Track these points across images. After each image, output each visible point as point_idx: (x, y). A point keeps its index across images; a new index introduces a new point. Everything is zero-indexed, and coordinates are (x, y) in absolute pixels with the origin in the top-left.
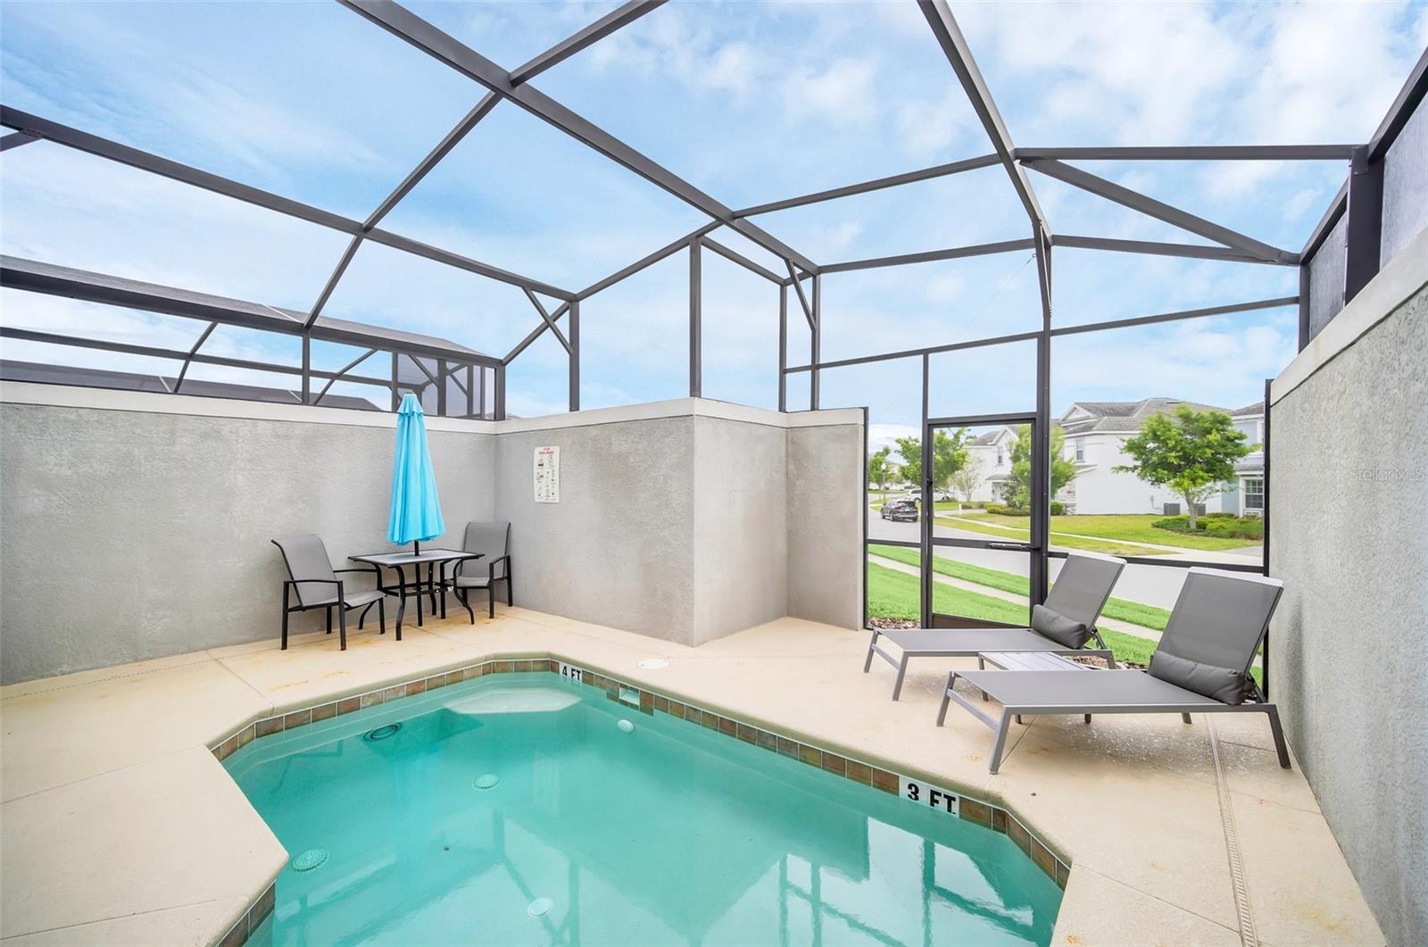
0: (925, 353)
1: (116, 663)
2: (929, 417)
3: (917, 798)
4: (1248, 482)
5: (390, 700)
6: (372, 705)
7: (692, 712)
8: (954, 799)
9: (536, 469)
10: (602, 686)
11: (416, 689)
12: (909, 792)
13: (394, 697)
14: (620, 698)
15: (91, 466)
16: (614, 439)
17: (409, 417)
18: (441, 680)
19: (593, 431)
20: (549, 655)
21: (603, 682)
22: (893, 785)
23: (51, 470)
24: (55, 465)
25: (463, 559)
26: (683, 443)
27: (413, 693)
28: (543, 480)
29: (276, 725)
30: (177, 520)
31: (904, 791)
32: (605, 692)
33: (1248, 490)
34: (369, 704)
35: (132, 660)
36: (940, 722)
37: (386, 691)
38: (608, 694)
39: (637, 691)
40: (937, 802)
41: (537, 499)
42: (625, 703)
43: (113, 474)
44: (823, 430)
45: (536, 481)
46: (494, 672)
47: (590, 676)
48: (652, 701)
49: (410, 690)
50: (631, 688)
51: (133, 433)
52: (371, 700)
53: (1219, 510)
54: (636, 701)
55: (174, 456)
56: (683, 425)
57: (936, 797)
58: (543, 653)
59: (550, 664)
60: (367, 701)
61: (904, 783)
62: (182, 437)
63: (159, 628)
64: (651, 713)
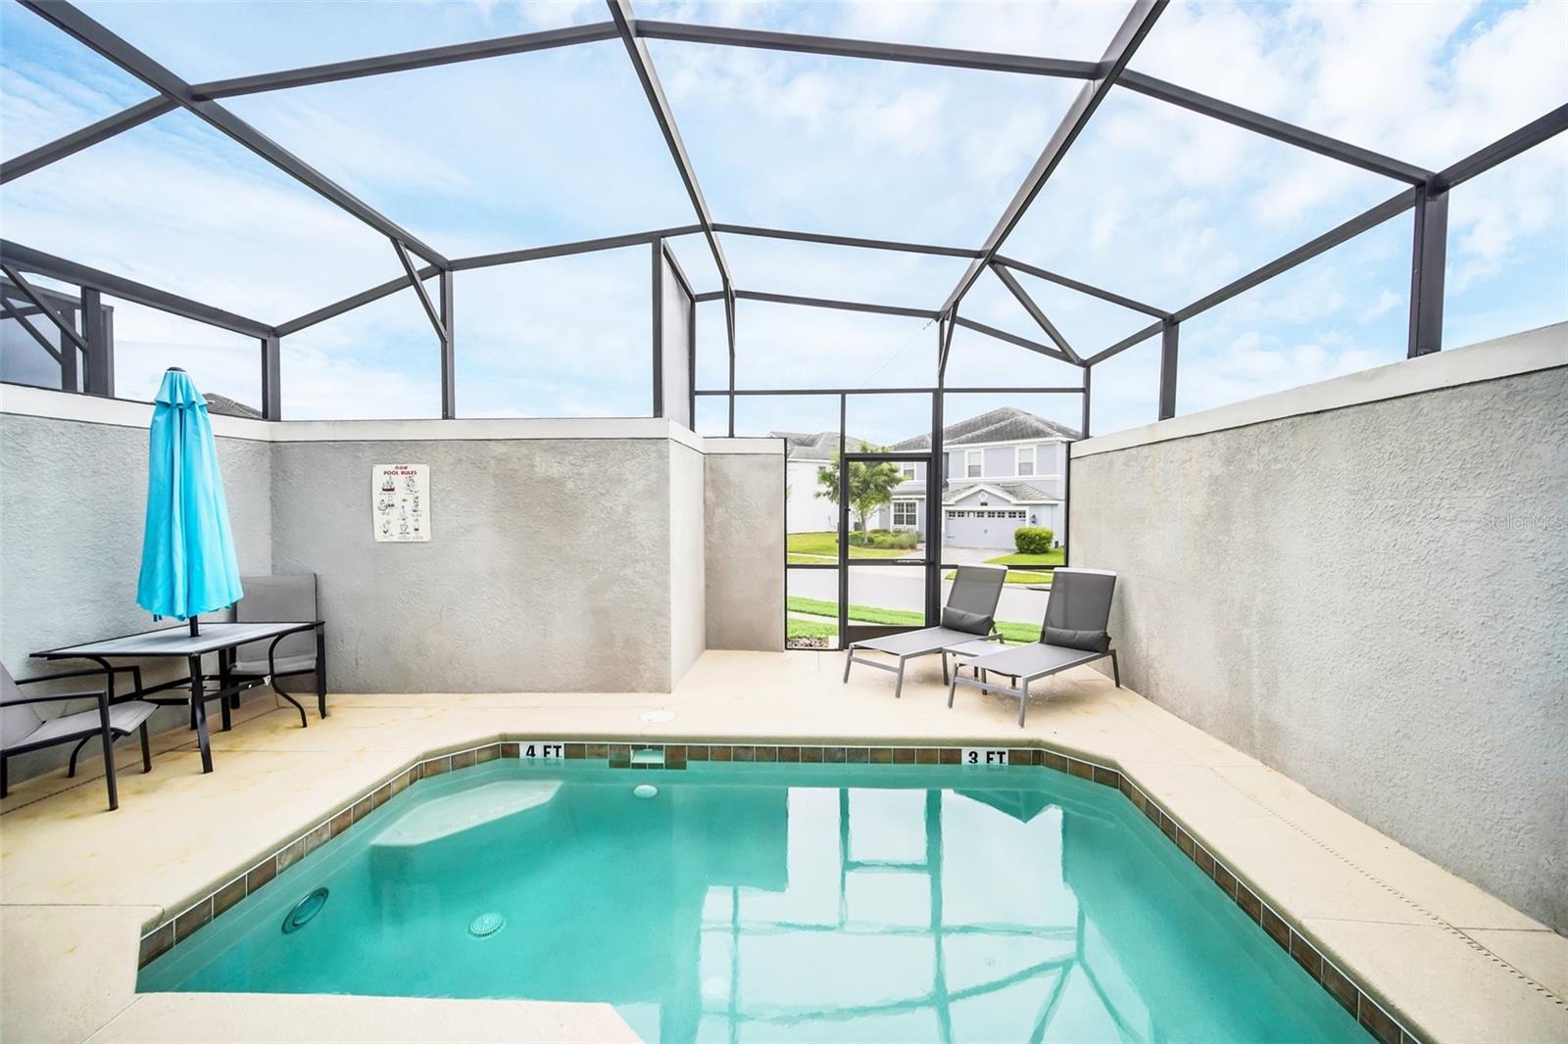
0: (843, 393)
2: (846, 451)
3: (976, 761)
4: (895, 504)
5: (312, 850)
6: (291, 864)
7: (741, 751)
8: (1004, 753)
9: (378, 496)
10: (600, 756)
11: (343, 823)
12: (970, 759)
13: (317, 843)
14: (632, 762)
16: (538, 459)
17: (181, 411)
18: (368, 803)
19: (501, 449)
20: (504, 737)
21: (603, 750)
22: (958, 757)
25: (281, 635)
26: (653, 469)
27: (339, 831)
28: (395, 513)
29: (163, 940)
31: (966, 758)
32: (606, 762)
33: (895, 510)
34: (287, 863)
36: (951, 705)
37: (307, 837)
38: (610, 762)
39: (660, 748)
40: (992, 759)
41: (379, 537)
42: (642, 766)
44: (745, 458)
45: (376, 512)
46: (421, 778)
47: (577, 749)
48: (679, 754)
49: (335, 827)
50: (650, 747)
52: (290, 857)
53: (877, 527)
54: (660, 759)
56: (653, 449)
57: (991, 756)
58: (494, 737)
59: (505, 749)
60: (285, 859)
61: (965, 753)
64: (683, 766)
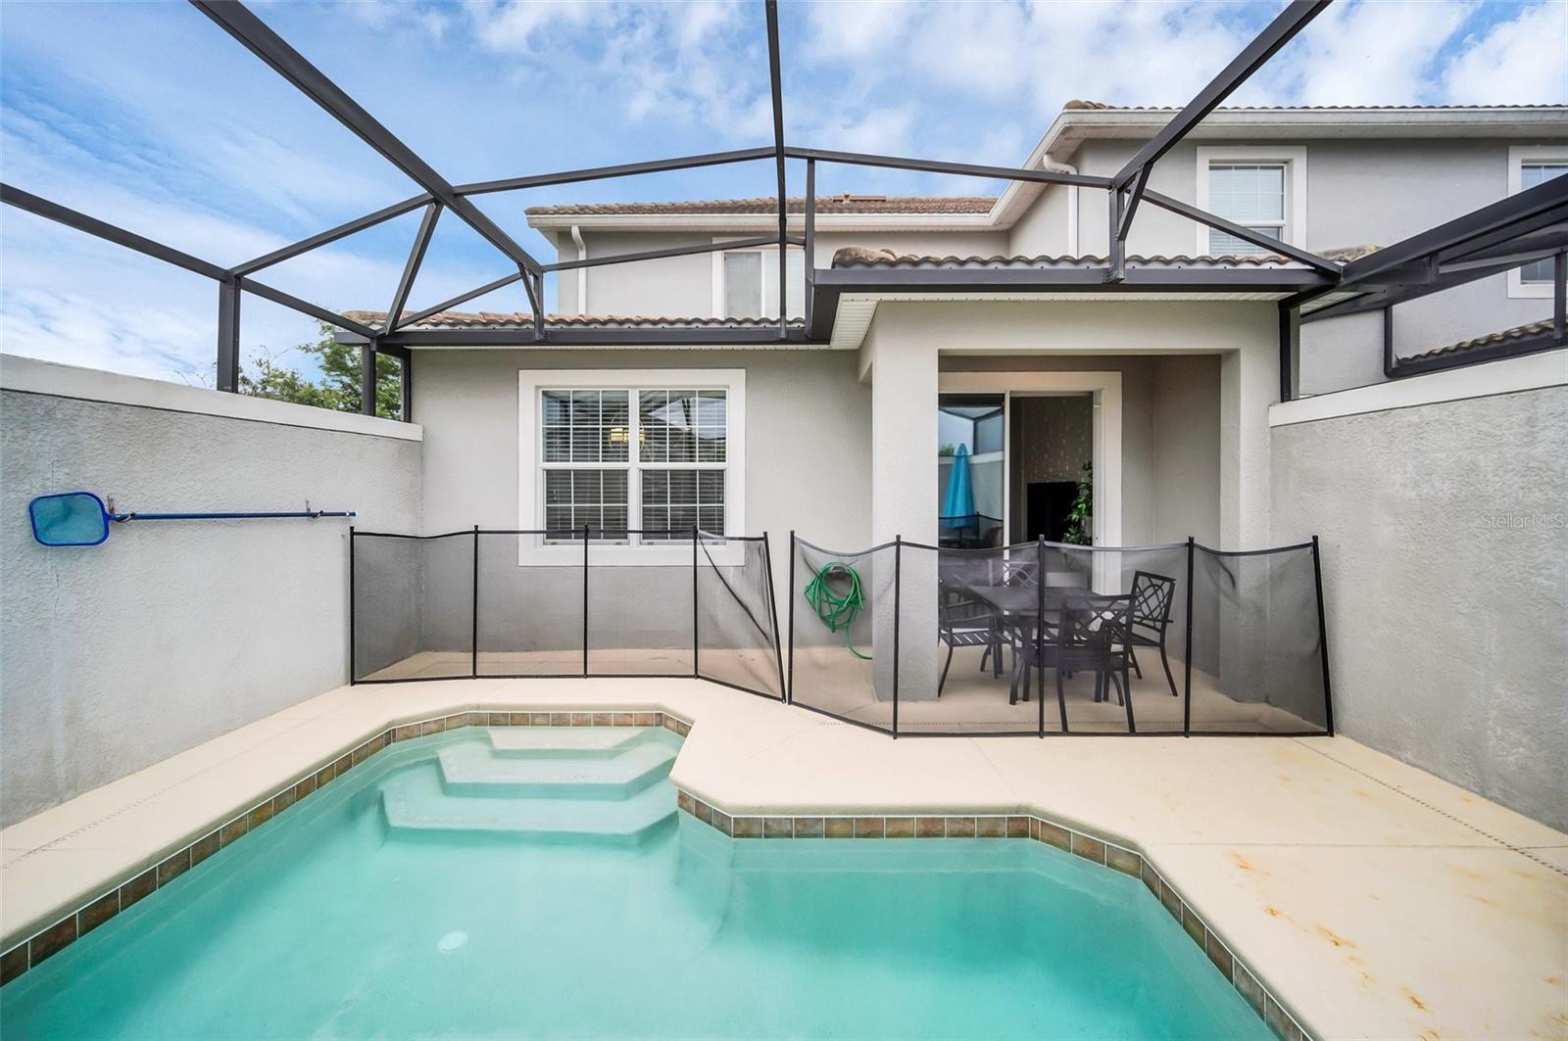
1: (1459, 782)
15: (1433, 486)
23: (1398, 491)
24: (1401, 485)
30: (1540, 580)
35: (1477, 790)
43: (1456, 497)
51: (1479, 433)
55: (1536, 464)
62: (1545, 428)
63: (1511, 758)
